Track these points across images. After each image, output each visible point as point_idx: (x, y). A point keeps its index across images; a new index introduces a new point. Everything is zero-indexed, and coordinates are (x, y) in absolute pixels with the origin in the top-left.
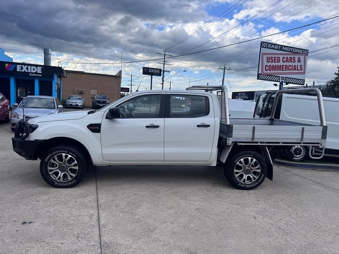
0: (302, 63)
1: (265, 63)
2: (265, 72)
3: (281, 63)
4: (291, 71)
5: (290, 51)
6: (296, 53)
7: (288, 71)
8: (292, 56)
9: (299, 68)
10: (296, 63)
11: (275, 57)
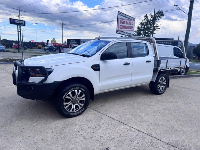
0: (133, 26)
1: (120, 24)
2: (120, 29)
3: (126, 25)
4: (129, 30)
5: (129, 18)
6: (131, 19)
7: (128, 30)
8: (130, 21)
9: (132, 28)
10: (131, 25)
11: (124, 21)
